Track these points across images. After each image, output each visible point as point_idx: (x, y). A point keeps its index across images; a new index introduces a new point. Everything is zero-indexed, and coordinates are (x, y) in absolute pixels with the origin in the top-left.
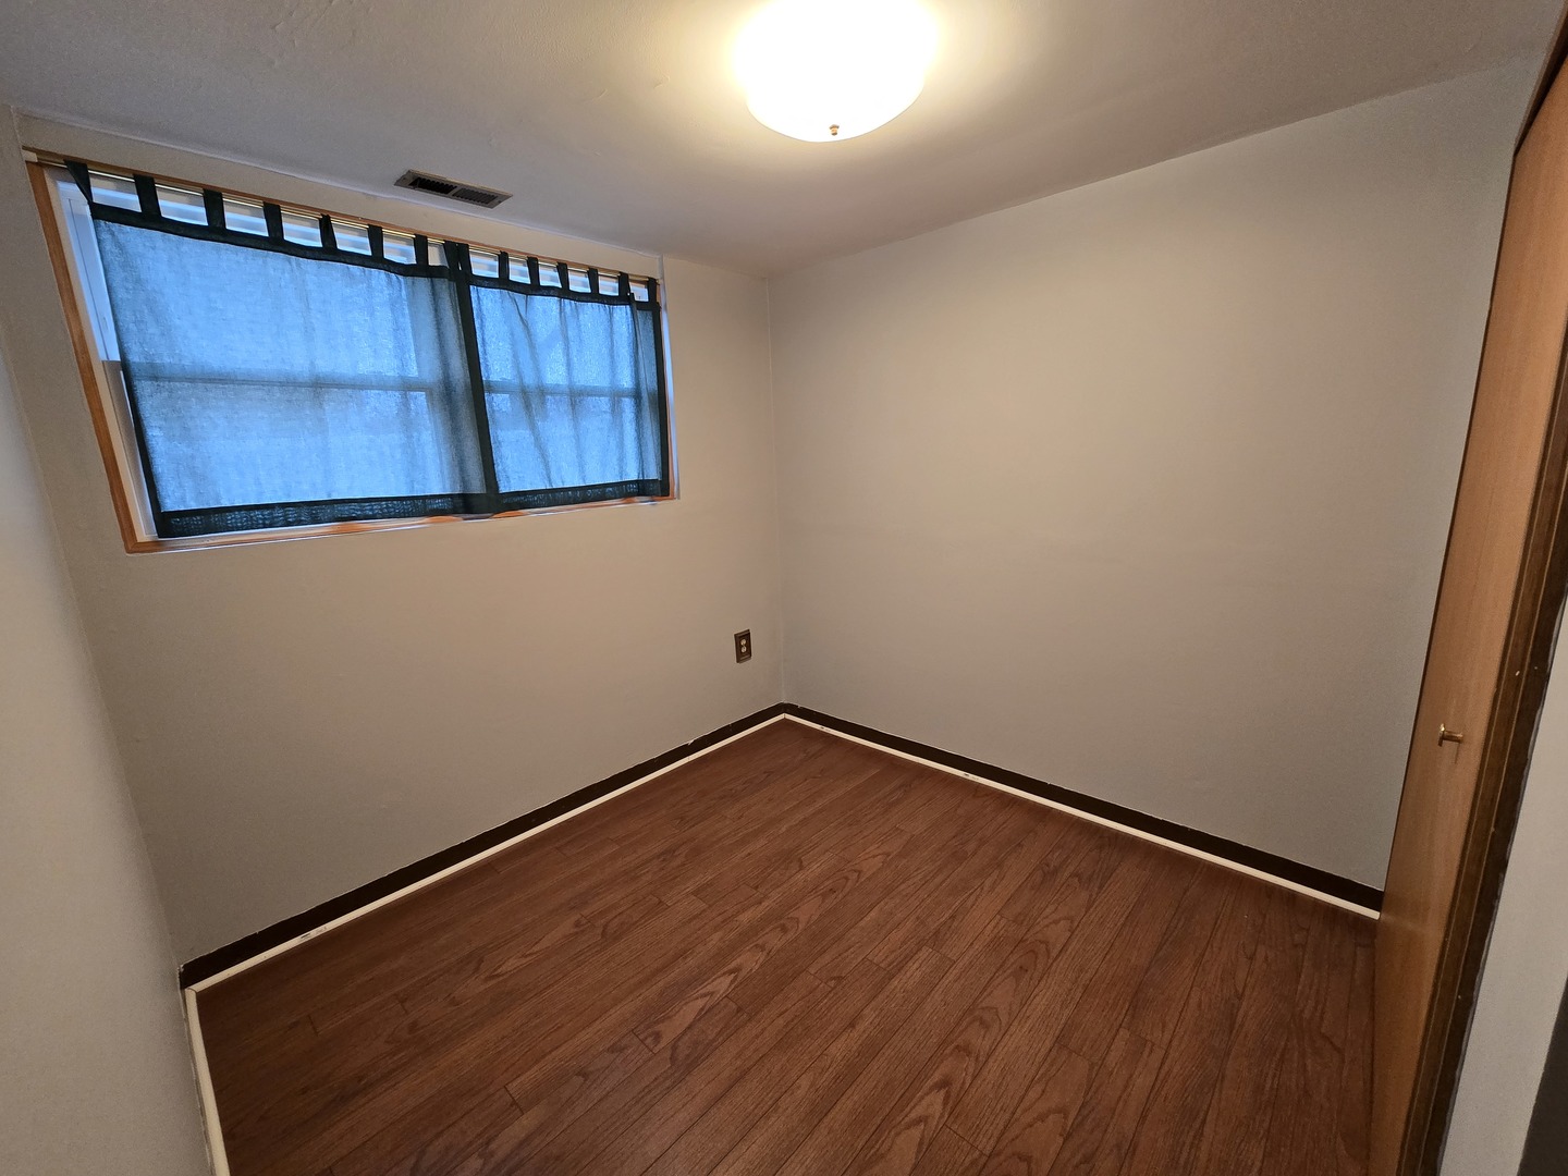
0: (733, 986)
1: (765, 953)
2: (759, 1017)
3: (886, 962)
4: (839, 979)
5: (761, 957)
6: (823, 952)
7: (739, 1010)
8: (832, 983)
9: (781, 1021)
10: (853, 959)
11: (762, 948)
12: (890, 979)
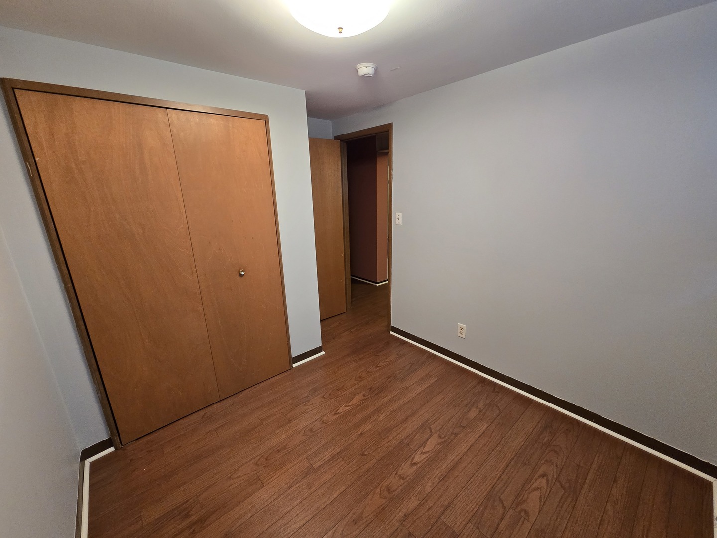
0: (413, 456)
1: (399, 473)
2: (399, 441)
3: (338, 461)
4: (362, 455)
5: (401, 471)
6: (368, 470)
7: (408, 445)
8: (366, 453)
9: (390, 438)
10: (353, 465)
11: (401, 477)
12: (340, 452)
